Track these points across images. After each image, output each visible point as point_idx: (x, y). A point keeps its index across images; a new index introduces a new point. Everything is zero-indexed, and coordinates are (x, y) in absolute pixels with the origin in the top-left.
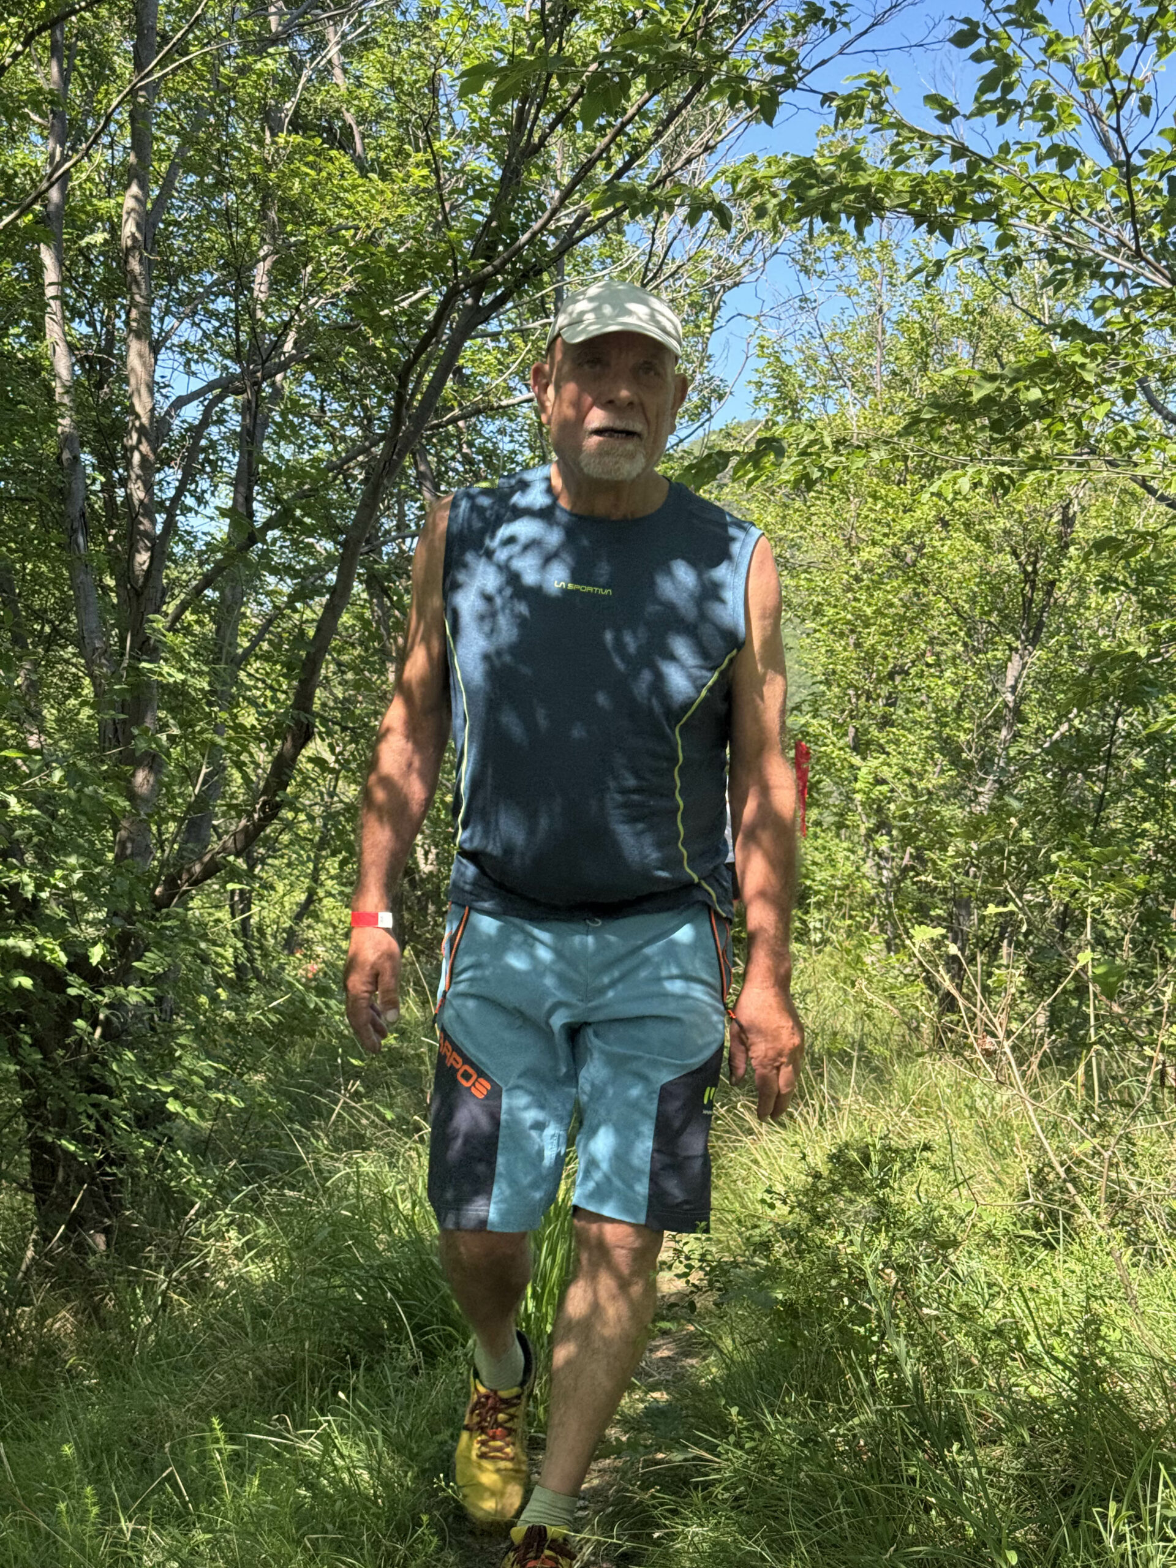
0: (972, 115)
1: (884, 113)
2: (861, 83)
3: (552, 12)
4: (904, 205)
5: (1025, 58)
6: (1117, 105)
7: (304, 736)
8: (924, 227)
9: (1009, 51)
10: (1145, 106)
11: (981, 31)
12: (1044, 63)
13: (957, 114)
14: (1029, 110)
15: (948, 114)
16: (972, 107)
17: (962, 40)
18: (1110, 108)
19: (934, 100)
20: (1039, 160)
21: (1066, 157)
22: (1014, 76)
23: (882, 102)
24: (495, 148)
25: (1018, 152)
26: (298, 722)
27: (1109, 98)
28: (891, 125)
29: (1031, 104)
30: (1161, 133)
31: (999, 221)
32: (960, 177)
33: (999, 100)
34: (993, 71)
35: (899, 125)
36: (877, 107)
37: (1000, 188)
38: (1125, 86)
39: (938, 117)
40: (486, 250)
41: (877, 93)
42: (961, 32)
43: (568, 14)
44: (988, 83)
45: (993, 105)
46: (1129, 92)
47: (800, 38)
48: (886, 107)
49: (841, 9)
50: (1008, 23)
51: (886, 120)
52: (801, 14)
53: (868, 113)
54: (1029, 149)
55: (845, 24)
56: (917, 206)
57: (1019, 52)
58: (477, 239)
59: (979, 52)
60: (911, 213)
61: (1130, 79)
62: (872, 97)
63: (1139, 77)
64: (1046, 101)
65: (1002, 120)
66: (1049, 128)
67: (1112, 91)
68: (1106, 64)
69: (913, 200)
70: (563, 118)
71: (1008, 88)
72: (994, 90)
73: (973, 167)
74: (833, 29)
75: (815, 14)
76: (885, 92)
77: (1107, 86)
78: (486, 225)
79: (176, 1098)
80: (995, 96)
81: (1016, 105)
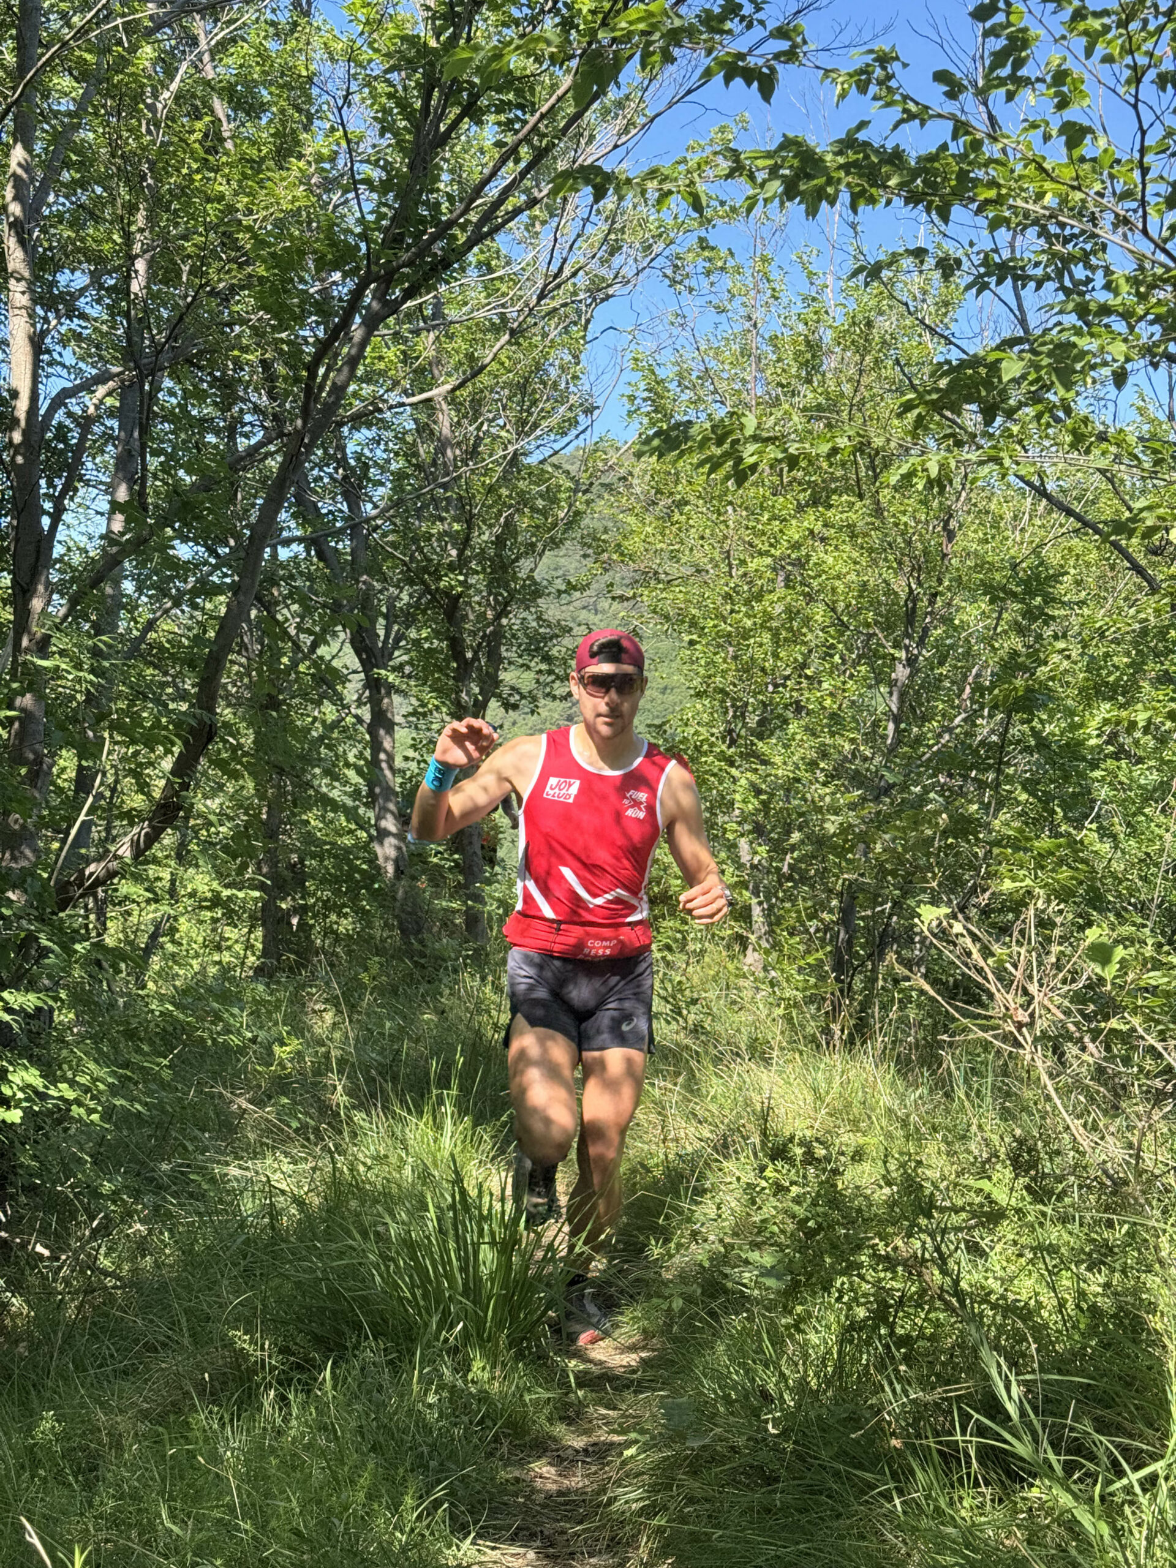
1: (889, 88)
2: (869, 58)
5: (1041, 32)
6: (1136, 80)
7: (205, 737)
8: (921, 207)
9: (1026, 26)
10: (1162, 82)
11: (1001, 5)
12: (1064, 37)
14: (1041, 86)
15: (955, 90)
16: (982, 83)
17: (981, 14)
18: (1128, 83)
20: (1047, 138)
21: (1077, 134)
22: (1027, 52)
23: (890, 77)
25: (1025, 130)
26: (201, 722)
27: (1127, 73)
28: (897, 102)
29: (1042, 80)
33: (1009, 77)
34: (1004, 48)
36: (880, 83)
38: (1145, 60)
39: (946, 94)
40: (393, 242)
41: (884, 68)
44: (999, 58)
45: (1002, 82)
46: (1149, 66)
48: (893, 83)
51: (892, 96)
53: (873, 89)
54: (1038, 127)
57: (1038, 27)
58: (386, 230)
59: (995, 26)
61: (1151, 55)
62: (879, 72)
63: (1157, 53)
64: (1060, 76)
65: (1010, 96)
66: (1063, 104)
67: (1134, 67)
68: (1130, 38)
71: (1019, 63)
72: (1003, 66)
76: (895, 67)
77: (1128, 60)
78: (393, 219)
79: (80, 1104)
80: (1005, 72)
81: (1027, 82)
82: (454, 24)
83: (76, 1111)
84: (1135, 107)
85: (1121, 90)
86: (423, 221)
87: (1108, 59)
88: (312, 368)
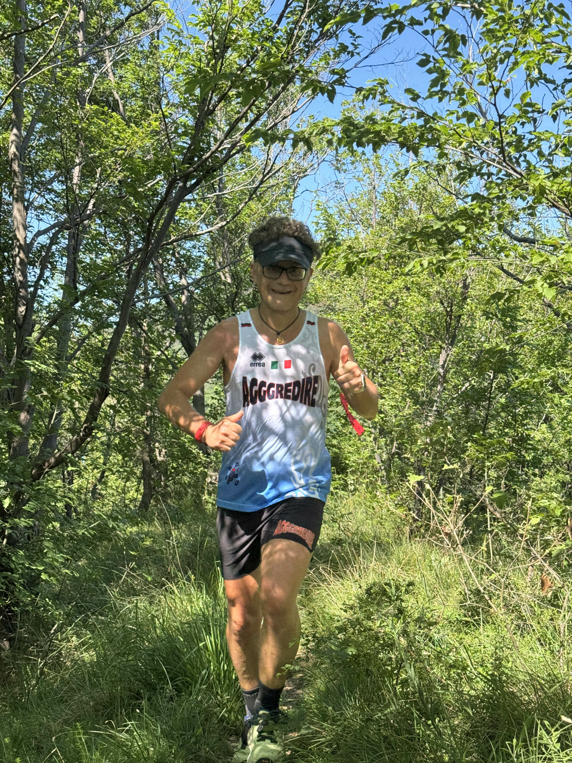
0: (427, 98)
1: (385, 97)
2: (375, 83)
3: (218, 47)
4: (396, 139)
5: (451, 71)
6: (495, 93)
7: (104, 395)
8: (405, 149)
9: (444, 68)
10: (507, 93)
11: (431, 59)
12: (461, 74)
13: (419, 97)
14: (453, 95)
15: (415, 98)
16: (427, 94)
17: (423, 63)
18: (491, 94)
19: (408, 91)
20: (458, 119)
21: (470, 117)
22: (446, 80)
23: (384, 92)
24: (191, 112)
25: (448, 115)
26: (102, 388)
27: (490, 90)
28: (389, 102)
29: (454, 93)
30: (515, 106)
31: (439, 147)
32: (421, 127)
33: (439, 91)
34: (436, 78)
35: (392, 102)
36: (381, 94)
37: (439, 131)
38: (498, 84)
39: (411, 99)
40: (189, 160)
41: (383, 88)
42: (422, 60)
43: (225, 48)
44: (434, 83)
45: (437, 93)
46: (500, 87)
47: (336, 60)
48: (386, 94)
49: (356, 47)
50: (444, 56)
51: (386, 100)
52: (337, 49)
53: (378, 97)
54: (453, 113)
55: (358, 54)
56: (401, 139)
57: (449, 69)
58: (185, 155)
59: (430, 68)
60: (397, 142)
61: (501, 82)
62: (380, 89)
63: (504, 80)
64: (461, 91)
65: (440, 100)
66: (464, 103)
67: (492, 87)
68: (490, 75)
69: (400, 136)
70: (224, 97)
71: (443, 85)
72: (437, 86)
73: (427, 122)
74: (352, 55)
75: (344, 48)
76: (386, 87)
77: (490, 84)
78: (189, 149)
79: (46, 573)
80: (438, 88)
81: (447, 93)
82: (215, 58)
83: (44, 576)
84: (495, 105)
85: (488, 98)
86: (202, 150)
87: (481, 84)
88: (150, 221)
